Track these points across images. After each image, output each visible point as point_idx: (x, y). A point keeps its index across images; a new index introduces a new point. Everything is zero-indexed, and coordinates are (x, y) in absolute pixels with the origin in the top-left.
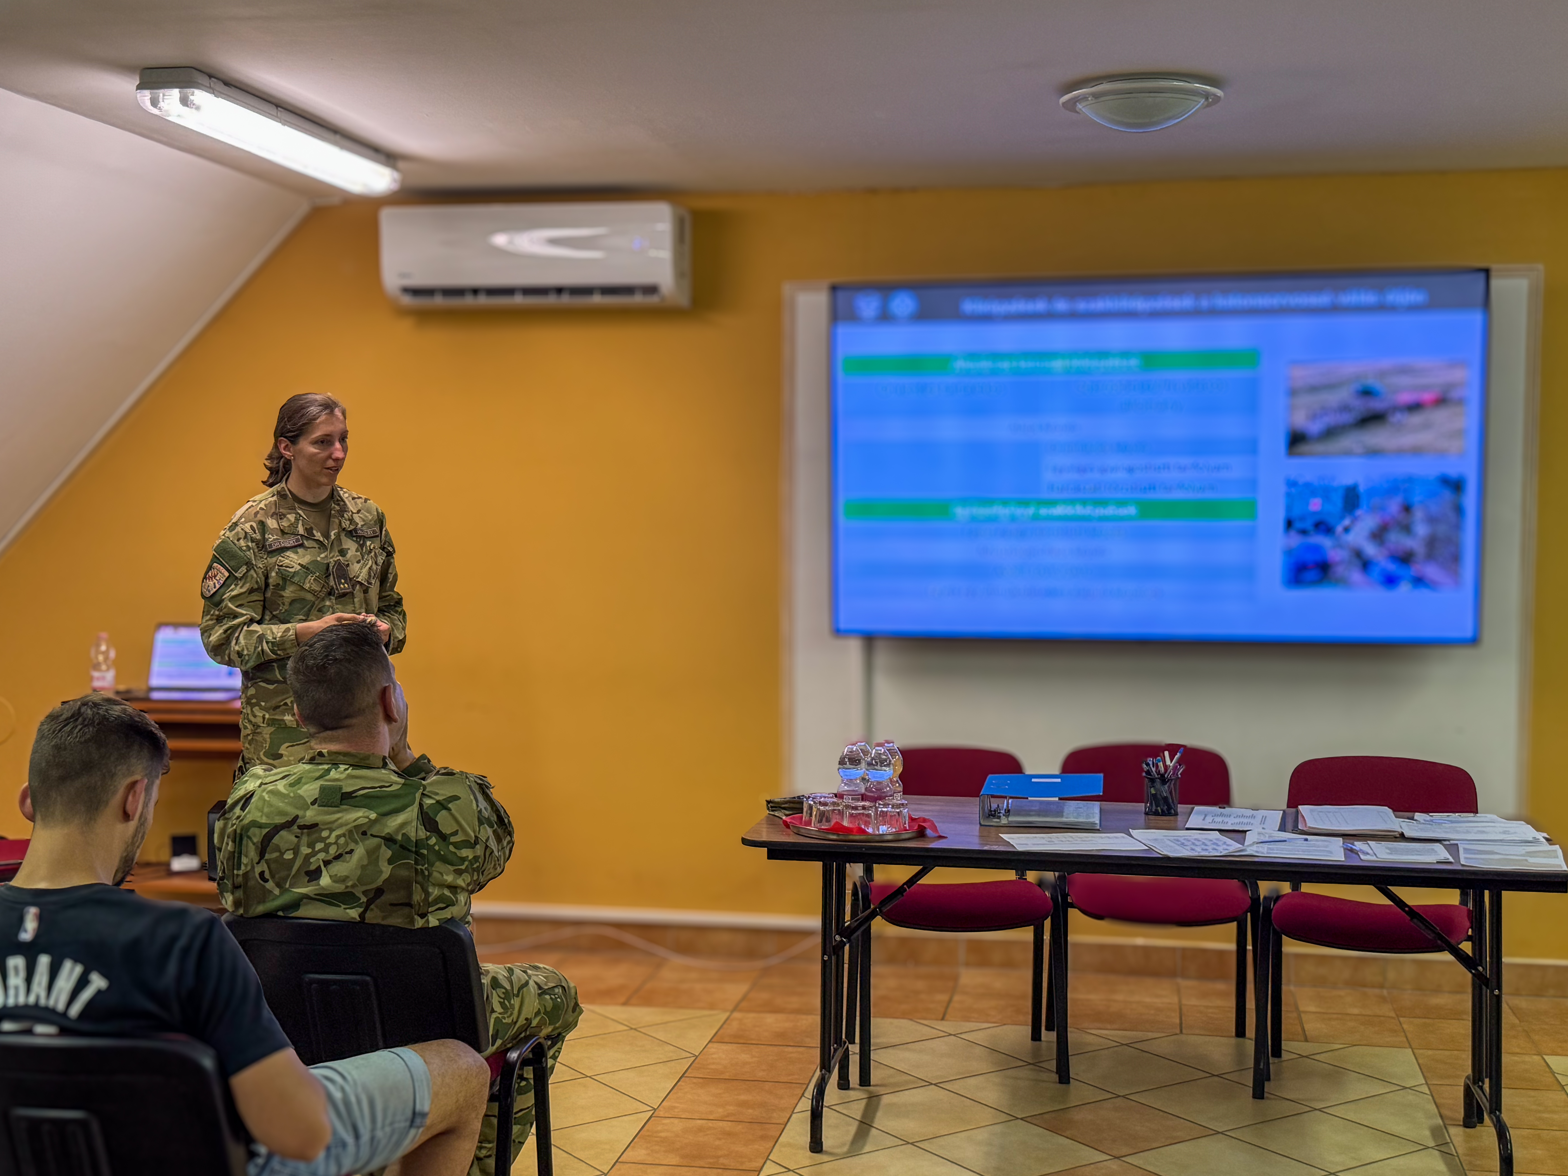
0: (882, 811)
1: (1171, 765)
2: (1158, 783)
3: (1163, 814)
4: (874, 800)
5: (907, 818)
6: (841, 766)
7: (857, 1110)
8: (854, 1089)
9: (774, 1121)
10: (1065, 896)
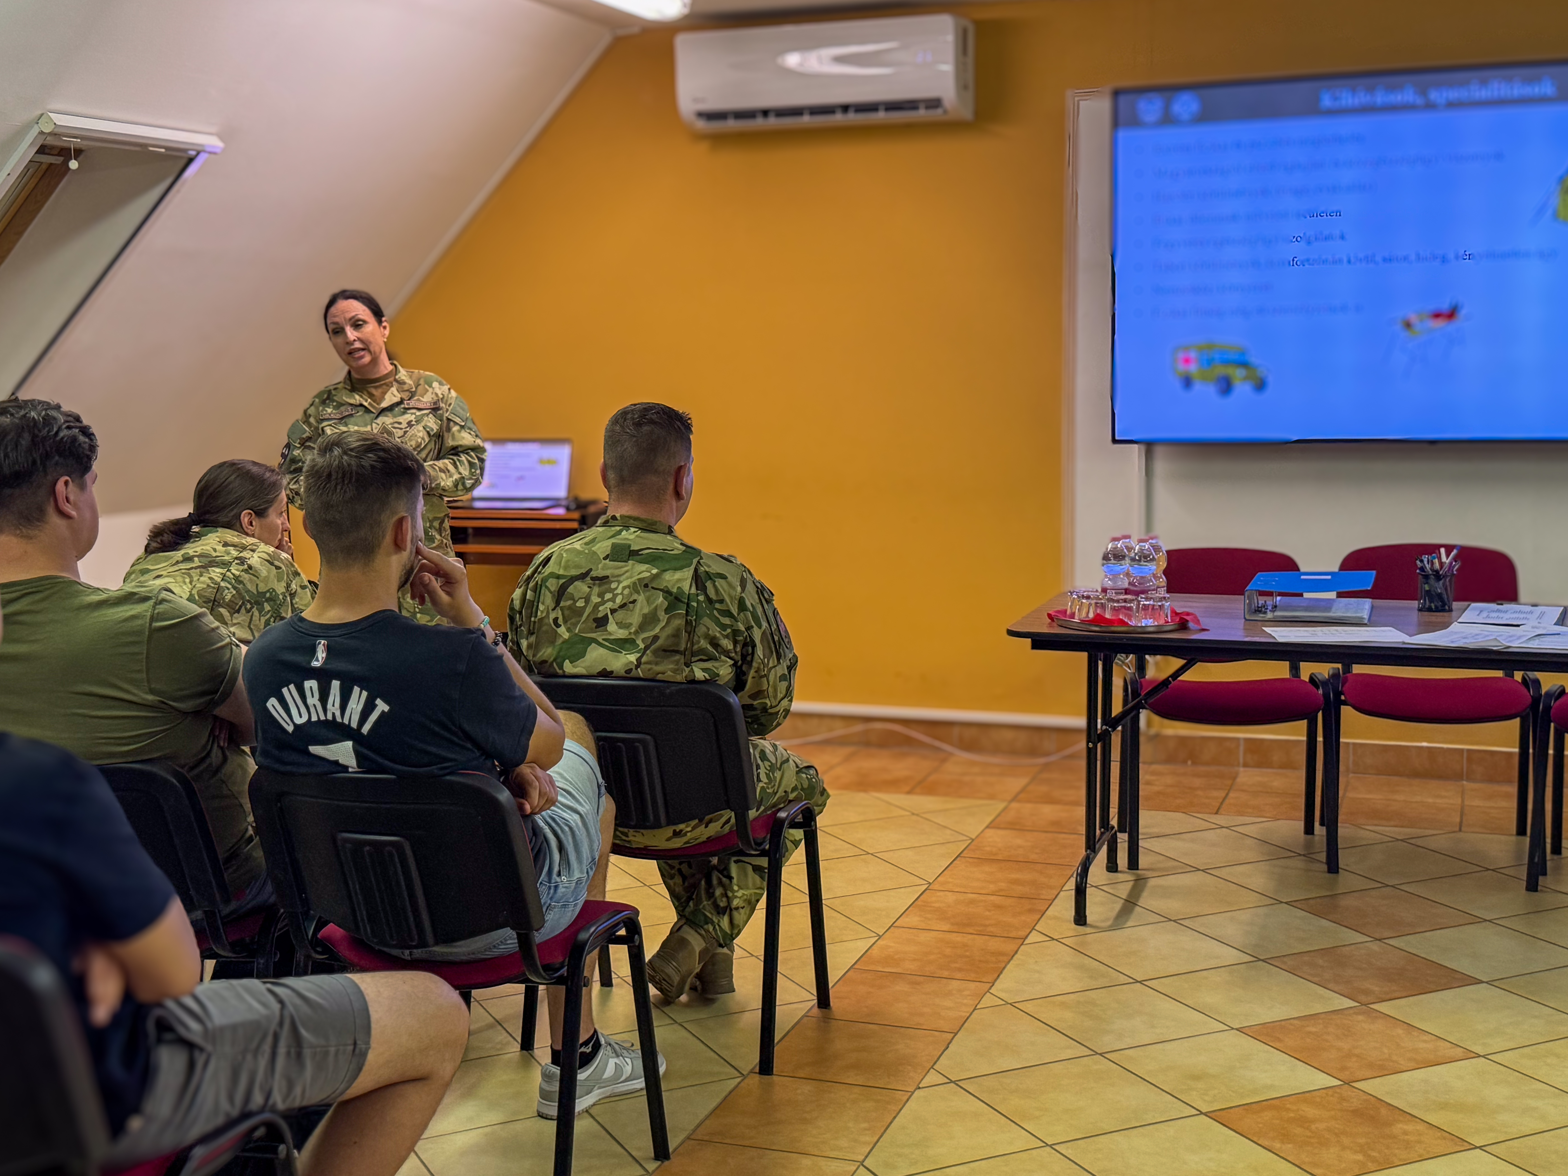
0: (1144, 605)
1: (1447, 561)
2: (1432, 580)
3: (1437, 610)
4: (1137, 593)
5: (1169, 612)
6: (1105, 562)
7: (1124, 890)
8: (1121, 872)
9: (1042, 897)
10: (1338, 694)
